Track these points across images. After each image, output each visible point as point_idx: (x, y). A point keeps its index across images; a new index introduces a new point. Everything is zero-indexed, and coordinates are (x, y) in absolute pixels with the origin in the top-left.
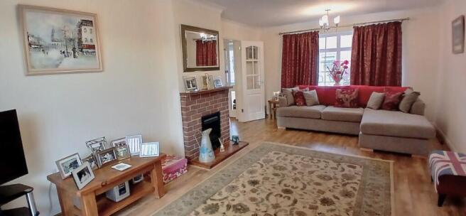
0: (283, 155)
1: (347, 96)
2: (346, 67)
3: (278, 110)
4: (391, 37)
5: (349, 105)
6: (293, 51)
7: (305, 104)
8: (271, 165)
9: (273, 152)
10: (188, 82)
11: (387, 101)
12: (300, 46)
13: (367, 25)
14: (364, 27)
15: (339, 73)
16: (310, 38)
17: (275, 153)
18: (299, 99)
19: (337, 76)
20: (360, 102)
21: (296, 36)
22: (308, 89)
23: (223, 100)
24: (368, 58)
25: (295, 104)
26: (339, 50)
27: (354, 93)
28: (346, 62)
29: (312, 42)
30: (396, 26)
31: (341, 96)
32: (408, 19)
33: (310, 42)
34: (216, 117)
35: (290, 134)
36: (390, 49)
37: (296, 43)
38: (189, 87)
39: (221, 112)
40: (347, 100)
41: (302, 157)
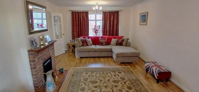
0: (90, 73)
1: (104, 40)
2: (99, 28)
3: (76, 49)
4: (115, 17)
5: (105, 44)
6: (77, 20)
7: (87, 45)
8: (89, 82)
9: (84, 73)
10: (32, 42)
11: (118, 42)
12: (80, 17)
13: (107, 11)
14: (106, 12)
15: (97, 30)
16: (85, 14)
17: (86, 74)
18: (85, 43)
19: (96, 32)
20: (108, 43)
21: (78, 13)
22: (87, 38)
23: (52, 49)
24: (108, 25)
25: (83, 45)
26: (96, 20)
27: (106, 39)
28: (99, 26)
29: (86, 16)
30: (117, 12)
31: (101, 41)
32: (121, 11)
33: (85, 16)
34: (50, 60)
35: (84, 60)
36: (115, 21)
37: (78, 16)
38: (33, 45)
39: (52, 56)
40: (104, 42)
41: (99, 72)
